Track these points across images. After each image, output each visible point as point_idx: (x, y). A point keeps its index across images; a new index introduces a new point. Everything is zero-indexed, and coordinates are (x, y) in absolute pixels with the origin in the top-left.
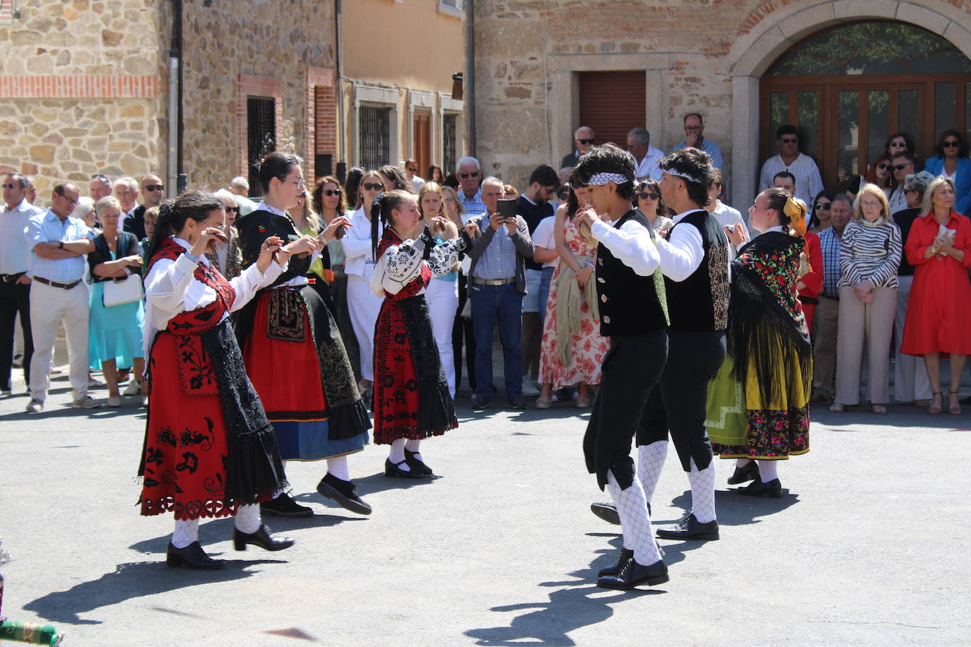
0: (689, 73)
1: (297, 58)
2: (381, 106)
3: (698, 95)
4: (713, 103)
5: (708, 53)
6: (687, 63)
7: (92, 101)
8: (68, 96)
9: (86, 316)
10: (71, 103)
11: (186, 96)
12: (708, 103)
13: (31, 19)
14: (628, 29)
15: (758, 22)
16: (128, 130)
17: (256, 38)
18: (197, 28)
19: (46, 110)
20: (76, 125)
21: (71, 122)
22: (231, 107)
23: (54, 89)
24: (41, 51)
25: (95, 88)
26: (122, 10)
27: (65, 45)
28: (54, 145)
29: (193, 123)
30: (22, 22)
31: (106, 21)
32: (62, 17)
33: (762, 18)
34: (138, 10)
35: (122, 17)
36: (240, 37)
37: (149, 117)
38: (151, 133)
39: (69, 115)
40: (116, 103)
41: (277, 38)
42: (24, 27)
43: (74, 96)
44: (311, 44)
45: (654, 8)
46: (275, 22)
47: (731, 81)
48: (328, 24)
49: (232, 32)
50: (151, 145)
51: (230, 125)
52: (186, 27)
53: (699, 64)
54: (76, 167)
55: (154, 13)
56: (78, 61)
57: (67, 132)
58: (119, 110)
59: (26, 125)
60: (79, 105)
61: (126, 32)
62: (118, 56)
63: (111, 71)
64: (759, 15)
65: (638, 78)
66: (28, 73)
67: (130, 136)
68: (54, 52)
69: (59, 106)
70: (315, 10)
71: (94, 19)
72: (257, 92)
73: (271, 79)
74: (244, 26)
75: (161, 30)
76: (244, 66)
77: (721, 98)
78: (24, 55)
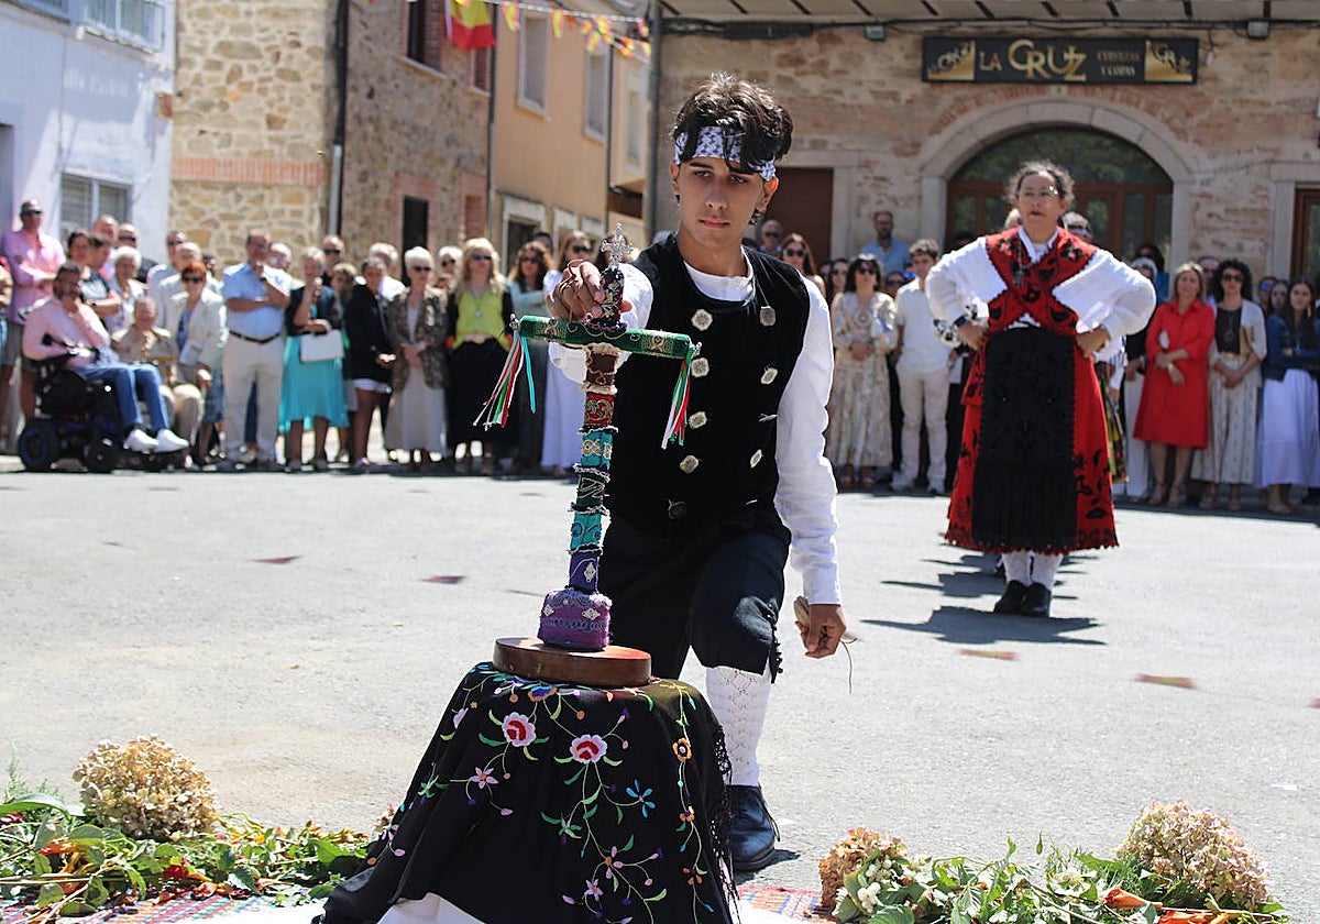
0: (878, 172)
1: (451, 163)
2: (527, 223)
3: (885, 195)
4: (901, 203)
5: (899, 153)
6: (877, 162)
7: (253, 186)
8: (227, 179)
9: (280, 373)
10: (230, 187)
11: (346, 188)
12: (897, 204)
13: (194, 99)
14: (817, 125)
15: (949, 121)
16: (287, 217)
17: (415, 137)
18: (358, 118)
19: (205, 193)
20: (234, 210)
21: (229, 207)
22: (388, 205)
23: (214, 173)
24: (202, 132)
25: (256, 171)
26: (287, 95)
27: (226, 126)
28: (211, 229)
29: (352, 216)
30: (184, 101)
31: (270, 104)
32: (225, 99)
33: (955, 118)
34: (302, 95)
35: (287, 102)
36: (400, 133)
37: (310, 206)
38: (311, 220)
39: (227, 200)
40: (276, 190)
41: (433, 140)
42: (186, 107)
43: (234, 179)
44: (465, 151)
45: (844, 106)
46: (433, 123)
47: (919, 181)
48: (482, 132)
49: (392, 128)
50: (311, 235)
51: (385, 223)
52: (350, 116)
53: (889, 164)
54: (232, 253)
55: (319, 100)
56: (240, 144)
57: (225, 217)
58: (278, 196)
59: (183, 208)
60: (239, 190)
61: (290, 116)
62: (280, 141)
63: (272, 156)
64: (952, 116)
65: (825, 175)
66: (187, 154)
67: (291, 224)
68: (216, 134)
69: (216, 188)
70: (471, 117)
71: (258, 101)
72: (413, 193)
73: (425, 180)
74: (404, 124)
75: (326, 116)
76: (402, 164)
77: (910, 198)
78: (185, 135)
